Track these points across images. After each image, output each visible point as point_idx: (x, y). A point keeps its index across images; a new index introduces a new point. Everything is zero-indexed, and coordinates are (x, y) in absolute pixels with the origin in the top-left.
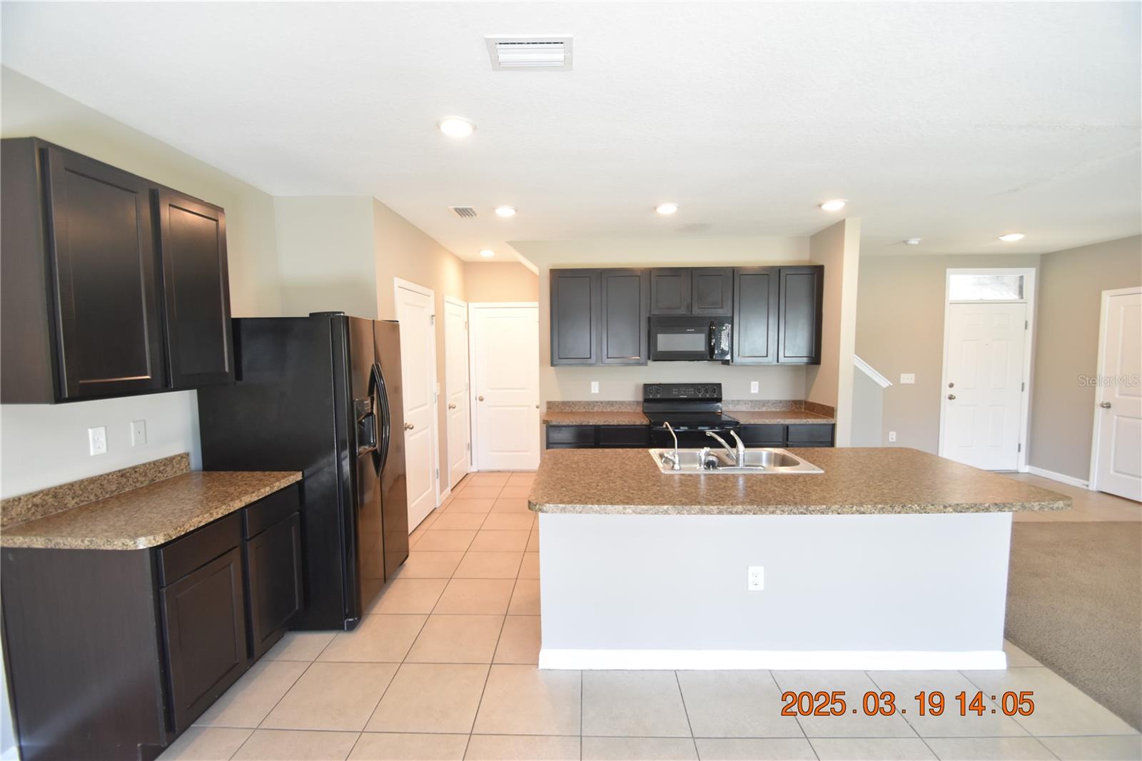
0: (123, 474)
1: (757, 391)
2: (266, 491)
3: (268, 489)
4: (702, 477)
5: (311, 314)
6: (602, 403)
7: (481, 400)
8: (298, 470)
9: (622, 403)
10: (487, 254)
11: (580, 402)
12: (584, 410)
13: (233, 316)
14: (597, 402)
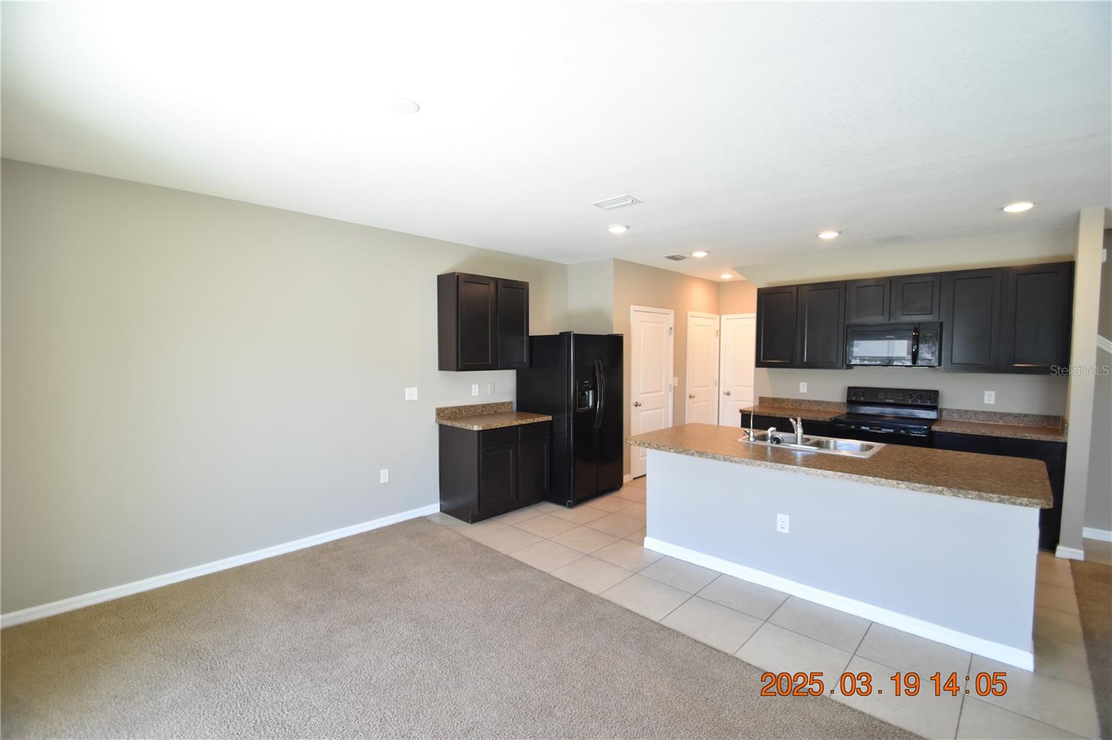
0: (484, 406)
1: (993, 402)
2: (530, 421)
3: (531, 420)
4: (769, 448)
5: (560, 333)
6: (809, 401)
7: (728, 394)
8: (550, 415)
9: (828, 403)
10: (727, 276)
11: (788, 399)
12: (792, 407)
13: (530, 334)
14: (804, 401)
